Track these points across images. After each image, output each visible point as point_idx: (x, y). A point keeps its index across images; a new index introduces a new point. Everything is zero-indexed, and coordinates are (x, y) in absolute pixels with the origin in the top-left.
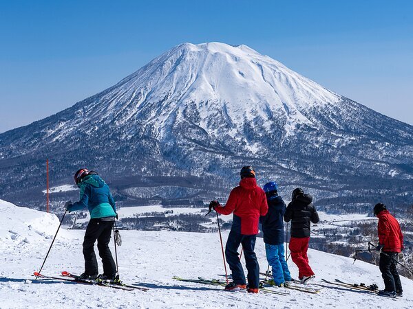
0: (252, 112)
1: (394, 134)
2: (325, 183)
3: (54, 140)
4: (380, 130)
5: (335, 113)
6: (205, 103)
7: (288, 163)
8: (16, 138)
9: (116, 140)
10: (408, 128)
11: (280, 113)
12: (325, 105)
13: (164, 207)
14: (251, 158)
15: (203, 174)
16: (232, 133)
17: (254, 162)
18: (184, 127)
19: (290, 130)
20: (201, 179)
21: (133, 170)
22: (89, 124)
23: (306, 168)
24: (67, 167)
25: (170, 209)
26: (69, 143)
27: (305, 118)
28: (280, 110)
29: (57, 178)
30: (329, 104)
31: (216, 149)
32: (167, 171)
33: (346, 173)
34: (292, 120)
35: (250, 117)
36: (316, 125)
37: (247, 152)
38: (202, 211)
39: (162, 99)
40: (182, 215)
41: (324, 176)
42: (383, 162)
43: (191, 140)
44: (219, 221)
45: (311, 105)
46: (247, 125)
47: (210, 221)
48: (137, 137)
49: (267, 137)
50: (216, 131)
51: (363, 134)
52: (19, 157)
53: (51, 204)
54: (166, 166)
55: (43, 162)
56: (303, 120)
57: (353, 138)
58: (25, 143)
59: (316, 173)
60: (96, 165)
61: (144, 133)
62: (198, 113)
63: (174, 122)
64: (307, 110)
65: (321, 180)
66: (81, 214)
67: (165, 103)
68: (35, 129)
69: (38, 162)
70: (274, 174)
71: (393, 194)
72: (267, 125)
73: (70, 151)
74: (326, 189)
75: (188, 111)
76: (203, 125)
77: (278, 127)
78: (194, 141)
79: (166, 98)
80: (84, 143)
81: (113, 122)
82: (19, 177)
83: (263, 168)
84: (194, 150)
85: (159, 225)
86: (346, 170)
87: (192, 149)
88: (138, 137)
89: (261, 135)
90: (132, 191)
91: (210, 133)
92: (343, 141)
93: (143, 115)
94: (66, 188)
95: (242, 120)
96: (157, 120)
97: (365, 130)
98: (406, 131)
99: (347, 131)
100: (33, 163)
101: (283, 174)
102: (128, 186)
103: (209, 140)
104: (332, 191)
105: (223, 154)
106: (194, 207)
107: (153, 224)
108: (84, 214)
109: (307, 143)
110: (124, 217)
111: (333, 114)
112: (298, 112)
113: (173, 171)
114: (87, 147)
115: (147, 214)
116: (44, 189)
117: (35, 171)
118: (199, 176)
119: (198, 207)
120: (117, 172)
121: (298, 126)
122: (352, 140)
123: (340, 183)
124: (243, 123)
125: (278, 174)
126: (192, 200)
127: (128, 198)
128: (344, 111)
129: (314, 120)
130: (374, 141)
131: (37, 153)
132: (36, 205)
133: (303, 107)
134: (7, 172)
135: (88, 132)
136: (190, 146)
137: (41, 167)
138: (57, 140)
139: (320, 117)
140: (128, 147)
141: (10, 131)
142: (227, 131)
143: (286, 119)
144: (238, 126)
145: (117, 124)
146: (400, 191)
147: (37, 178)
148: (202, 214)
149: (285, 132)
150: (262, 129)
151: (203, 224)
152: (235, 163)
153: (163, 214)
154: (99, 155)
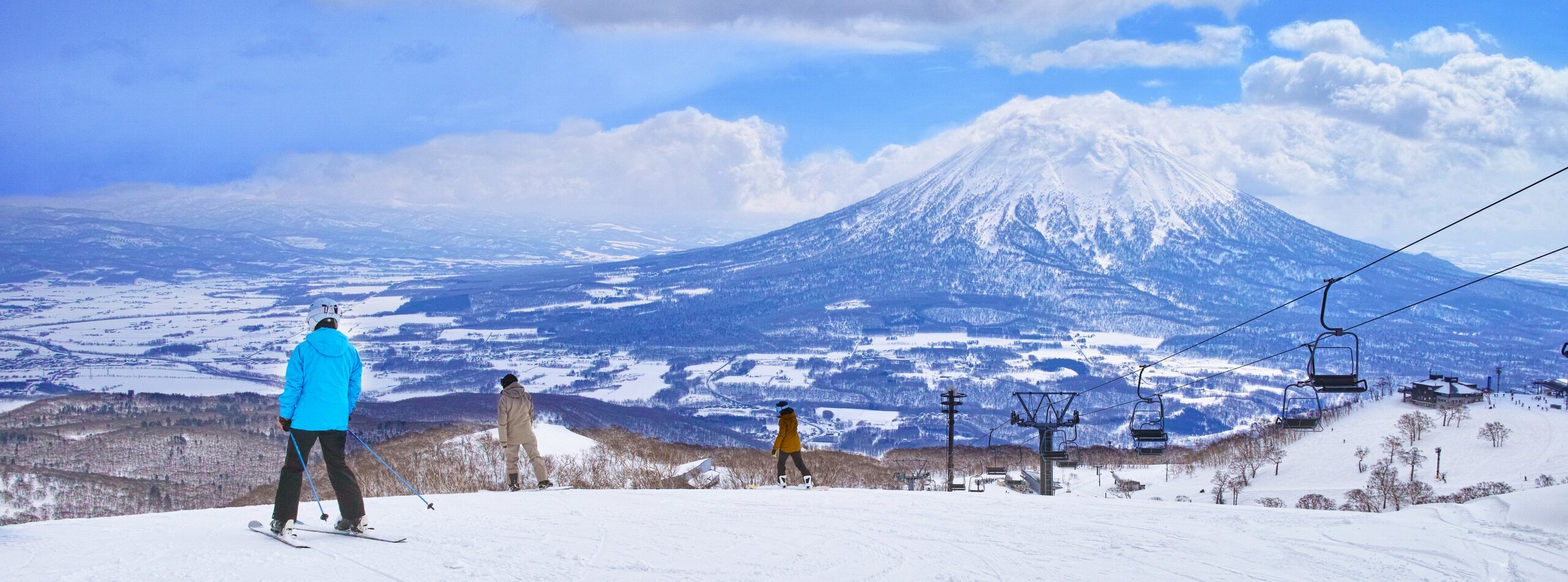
0: (1109, 211)
1: (1308, 249)
2: (1188, 313)
3: (849, 239)
4: (1288, 242)
5: (1226, 216)
6: (1045, 197)
7: (1148, 283)
8: (804, 235)
9: (924, 242)
10: (1331, 240)
11: (1148, 213)
12: (1213, 203)
13: (969, 336)
14: (1098, 275)
15: (1030, 294)
16: (1078, 238)
17: (1099, 281)
18: (1014, 227)
19: (1158, 237)
20: (1026, 301)
21: (941, 284)
22: (894, 220)
23: (1171, 291)
24: (859, 277)
25: (975, 339)
26: (866, 244)
27: (1182, 222)
28: (1147, 209)
29: (846, 290)
30: (1219, 202)
31: (1053, 261)
32: (983, 287)
33: (1223, 301)
34: (1163, 224)
35: (1107, 219)
36: (1196, 232)
37: (1094, 266)
38: (1016, 344)
39: (989, 190)
40: (987, 348)
41: (1191, 303)
42: (1281, 288)
43: (1020, 247)
44: (1032, 358)
45: (1193, 204)
46: (1100, 228)
47: (1020, 357)
48: (951, 241)
49: (1126, 246)
50: (1057, 236)
51: (1262, 247)
52: (804, 260)
53: (832, 325)
54: (984, 280)
55: (831, 268)
56: (1178, 223)
57: (1245, 252)
58: (813, 242)
59: (1181, 300)
60: (895, 275)
61: (962, 235)
62: (1035, 211)
63: (1001, 222)
64: (1186, 211)
65: (1185, 310)
66: (866, 339)
67: (993, 196)
68: (826, 224)
69: (825, 269)
70: (1122, 298)
71: (1275, 335)
72: (1128, 230)
73: (866, 256)
74: (1188, 323)
75: (1022, 207)
76: (1040, 227)
77: (1143, 233)
78: (1025, 249)
79: (996, 188)
80: (885, 245)
81: (923, 219)
82: (801, 286)
83: (1109, 290)
84: (1023, 261)
85: (955, 359)
86: (1225, 297)
87: (1020, 259)
88: (953, 241)
89: (1117, 243)
90: (931, 312)
91: (1049, 238)
92: (1230, 256)
93: (965, 210)
94: (855, 304)
95: (1094, 223)
96: (981, 218)
97: (1265, 240)
98: (1327, 244)
99: (1241, 243)
100: (819, 270)
101: (1133, 299)
102: (929, 306)
103: (1046, 246)
104: (1192, 325)
105: (1060, 267)
106: (1007, 338)
107: (947, 358)
108: (869, 339)
109: (1179, 256)
110: (915, 346)
111: (1222, 218)
112: (1173, 213)
113: (991, 287)
114: (888, 251)
115: (945, 344)
116: (829, 303)
117: (820, 280)
118: (1024, 297)
119: (1011, 338)
120: (921, 286)
121: (1170, 233)
122: (1243, 255)
123: (1209, 315)
124: (1095, 226)
125: (1127, 298)
126: (1007, 328)
127: (926, 322)
128: (1239, 213)
129: (1195, 224)
130: (1274, 256)
131: (826, 255)
132: (814, 325)
133: (1181, 206)
134: (787, 279)
135: (892, 231)
136: (1018, 255)
137: (828, 274)
138: (852, 241)
139: (1203, 221)
140: (938, 253)
141: (798, 224)
142: (1073, 236)
143: (1154, 221)
144: (1087, 230)
145: (929, 221)
146: (1286, 330)
147: (820, 288)
148: (1013, 347)
149: (1151, 240)
150: (1120, 235)
151: (1009, 362)
152: (1074, 281)
153: (965, 345)
154: (900, 262)
